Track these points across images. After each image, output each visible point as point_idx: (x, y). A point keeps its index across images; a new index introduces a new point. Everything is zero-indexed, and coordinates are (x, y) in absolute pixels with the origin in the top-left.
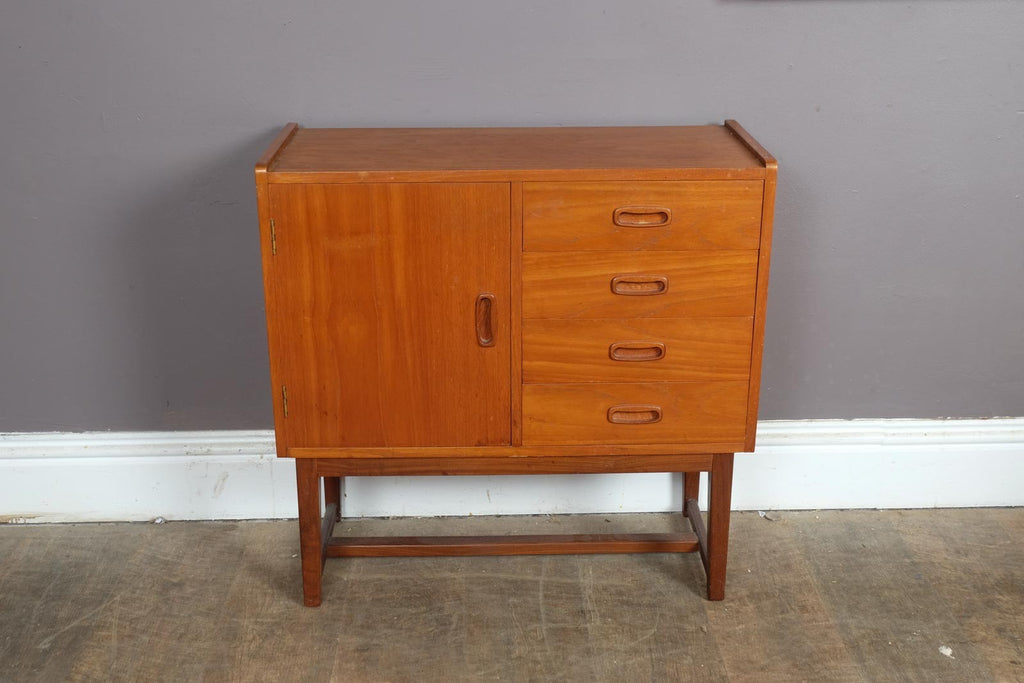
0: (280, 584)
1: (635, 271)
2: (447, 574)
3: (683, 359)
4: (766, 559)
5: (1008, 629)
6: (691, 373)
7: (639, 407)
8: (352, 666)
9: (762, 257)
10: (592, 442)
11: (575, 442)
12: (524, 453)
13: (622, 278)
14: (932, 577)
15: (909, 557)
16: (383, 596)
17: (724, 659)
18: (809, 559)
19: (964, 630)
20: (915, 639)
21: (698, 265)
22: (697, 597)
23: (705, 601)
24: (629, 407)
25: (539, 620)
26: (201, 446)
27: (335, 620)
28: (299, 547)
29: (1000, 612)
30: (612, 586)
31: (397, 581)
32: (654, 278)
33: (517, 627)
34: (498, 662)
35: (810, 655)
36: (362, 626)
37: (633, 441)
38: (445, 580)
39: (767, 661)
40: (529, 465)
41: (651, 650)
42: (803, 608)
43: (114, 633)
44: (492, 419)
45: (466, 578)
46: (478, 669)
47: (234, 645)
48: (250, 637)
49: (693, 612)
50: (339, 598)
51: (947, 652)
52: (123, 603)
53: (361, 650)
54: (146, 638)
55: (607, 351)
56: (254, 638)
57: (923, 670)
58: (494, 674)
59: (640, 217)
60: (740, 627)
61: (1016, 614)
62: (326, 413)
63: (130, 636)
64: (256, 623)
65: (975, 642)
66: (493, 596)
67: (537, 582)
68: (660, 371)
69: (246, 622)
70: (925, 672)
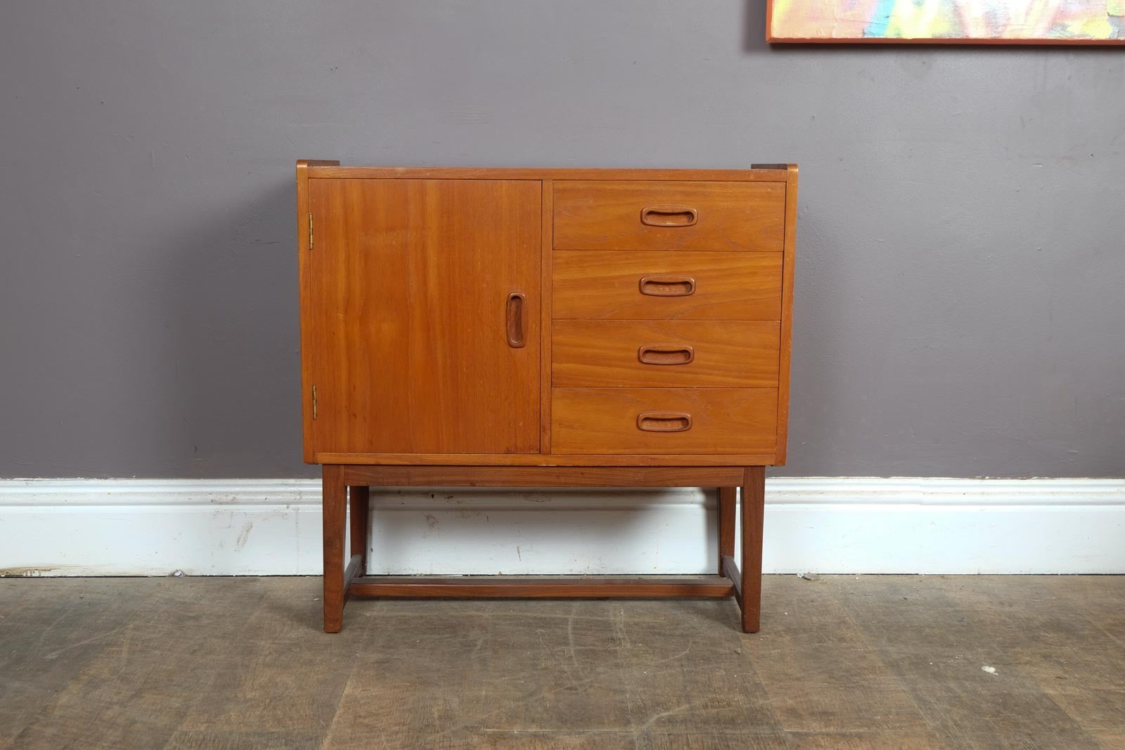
0: (300, 617)
1: (663, 271)
2: (473, 613)
3: (712, 363)
4: (803, 605)
5: (1054, 655)
6: (719, 378)
7: (669, 414)
8: (372, 673)
9: (787, 259)
10: (622, 451)
11: (604, 451)
12: (553, 461)
13: (651, 278)
14: (976, 620)
15: (952, 607)
16: (407, 626)
17: (758, 672)
18: (849, 606)
19: (1007, 656)
20: (957, 661)
21: (725, 266)
22: (732, 631)
23: (740, 634)
24: (658, 414)
25: (567, 644)
26: (227, 494)
27: (355, 642)
28: (322, 594)
29: (1046, 644)
30: (644, 622)
31: (422, 617)
32: (681, 278)
33: (544, 648)
34: (523, 671)
35: (847, 671)
36: (383, 647)
37: (662, 451)
38: (471, 616)
39: (803, 674)
40: (558, 476)
41: (682, 665)
42: (842, 639)
43: (125, 649)
44: (521, 424)
45: (493, 616)
46: (501, 676)
47: (250, 658)
48: (267, 652)
49: (727, 640)
50: (361, 628)
51: (991, 670)
52: (136, 629)
53: (380, 662)
54: (157, 652)
55: (635, 355)
56: (270, 654)
57: (965, 682)
58: (519, 679)
59: (667, 217)
60: (776, 651)
61: (1062, 645)
62: (355, 416)
63: (141, 651)
64: (274, 643)
65: (1020, 664)
66: (521, 628)
67: (566, 620)
68: (689, 376)
69: (263, 643)
70: (967, 684)
